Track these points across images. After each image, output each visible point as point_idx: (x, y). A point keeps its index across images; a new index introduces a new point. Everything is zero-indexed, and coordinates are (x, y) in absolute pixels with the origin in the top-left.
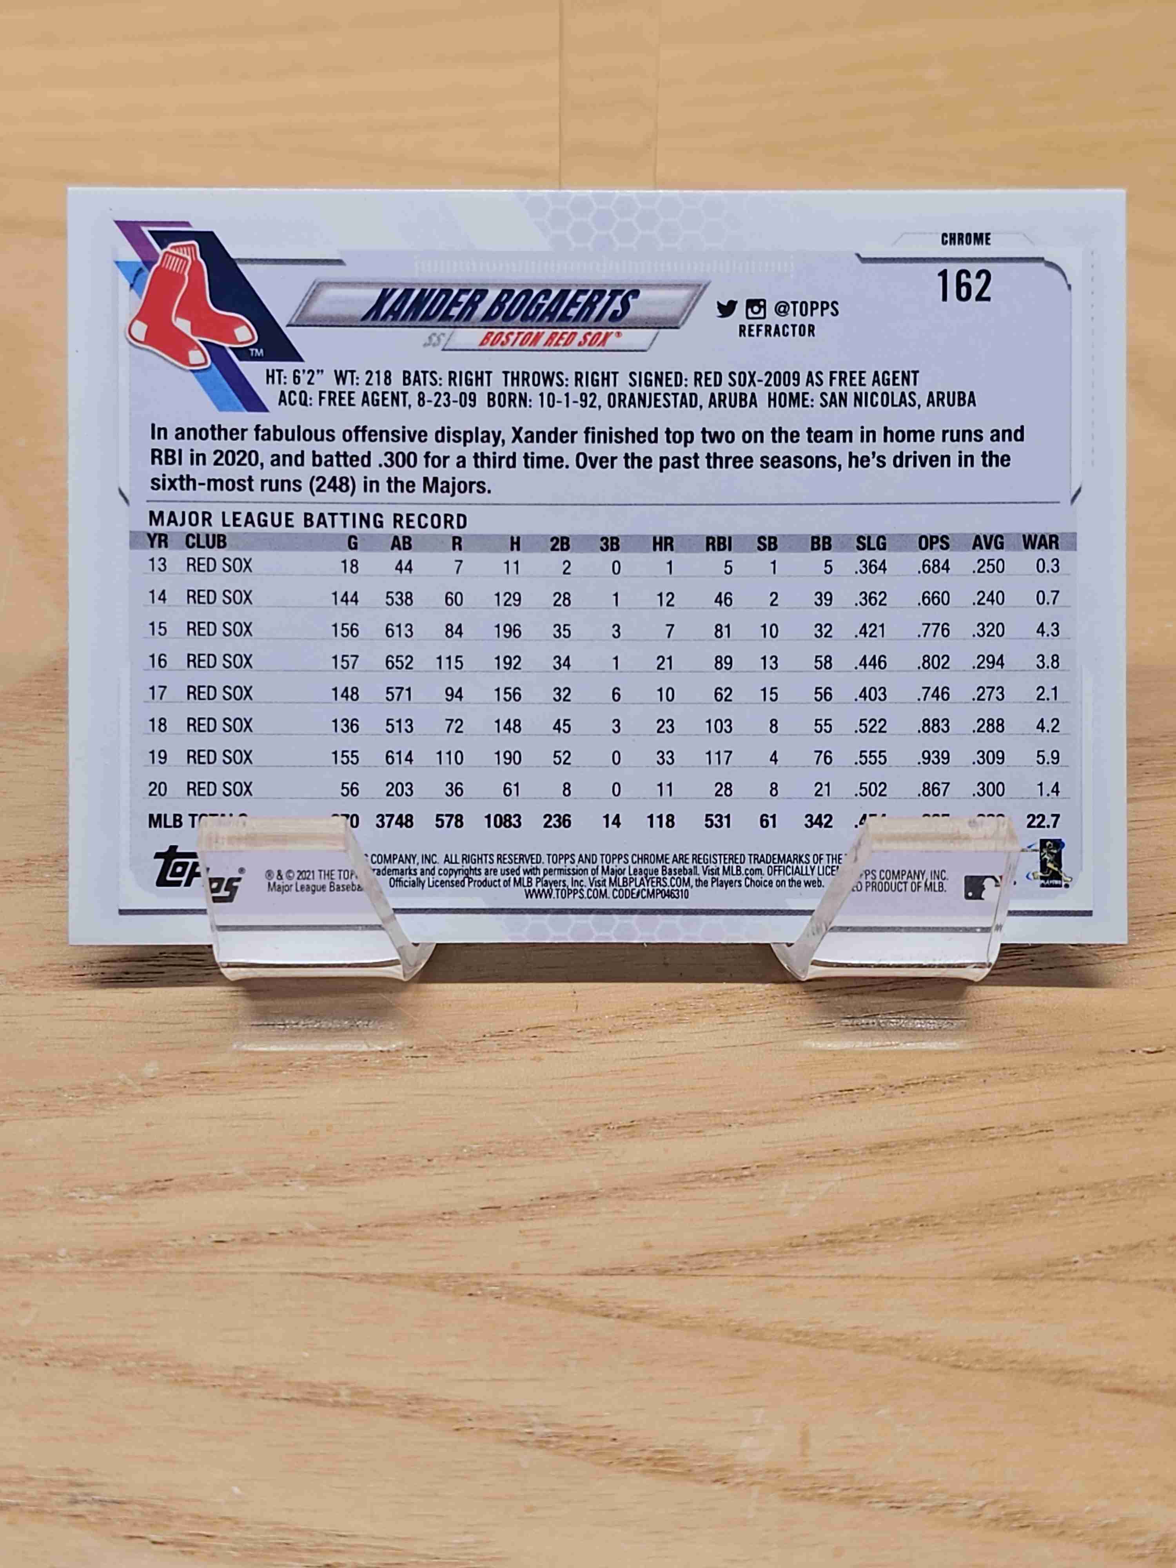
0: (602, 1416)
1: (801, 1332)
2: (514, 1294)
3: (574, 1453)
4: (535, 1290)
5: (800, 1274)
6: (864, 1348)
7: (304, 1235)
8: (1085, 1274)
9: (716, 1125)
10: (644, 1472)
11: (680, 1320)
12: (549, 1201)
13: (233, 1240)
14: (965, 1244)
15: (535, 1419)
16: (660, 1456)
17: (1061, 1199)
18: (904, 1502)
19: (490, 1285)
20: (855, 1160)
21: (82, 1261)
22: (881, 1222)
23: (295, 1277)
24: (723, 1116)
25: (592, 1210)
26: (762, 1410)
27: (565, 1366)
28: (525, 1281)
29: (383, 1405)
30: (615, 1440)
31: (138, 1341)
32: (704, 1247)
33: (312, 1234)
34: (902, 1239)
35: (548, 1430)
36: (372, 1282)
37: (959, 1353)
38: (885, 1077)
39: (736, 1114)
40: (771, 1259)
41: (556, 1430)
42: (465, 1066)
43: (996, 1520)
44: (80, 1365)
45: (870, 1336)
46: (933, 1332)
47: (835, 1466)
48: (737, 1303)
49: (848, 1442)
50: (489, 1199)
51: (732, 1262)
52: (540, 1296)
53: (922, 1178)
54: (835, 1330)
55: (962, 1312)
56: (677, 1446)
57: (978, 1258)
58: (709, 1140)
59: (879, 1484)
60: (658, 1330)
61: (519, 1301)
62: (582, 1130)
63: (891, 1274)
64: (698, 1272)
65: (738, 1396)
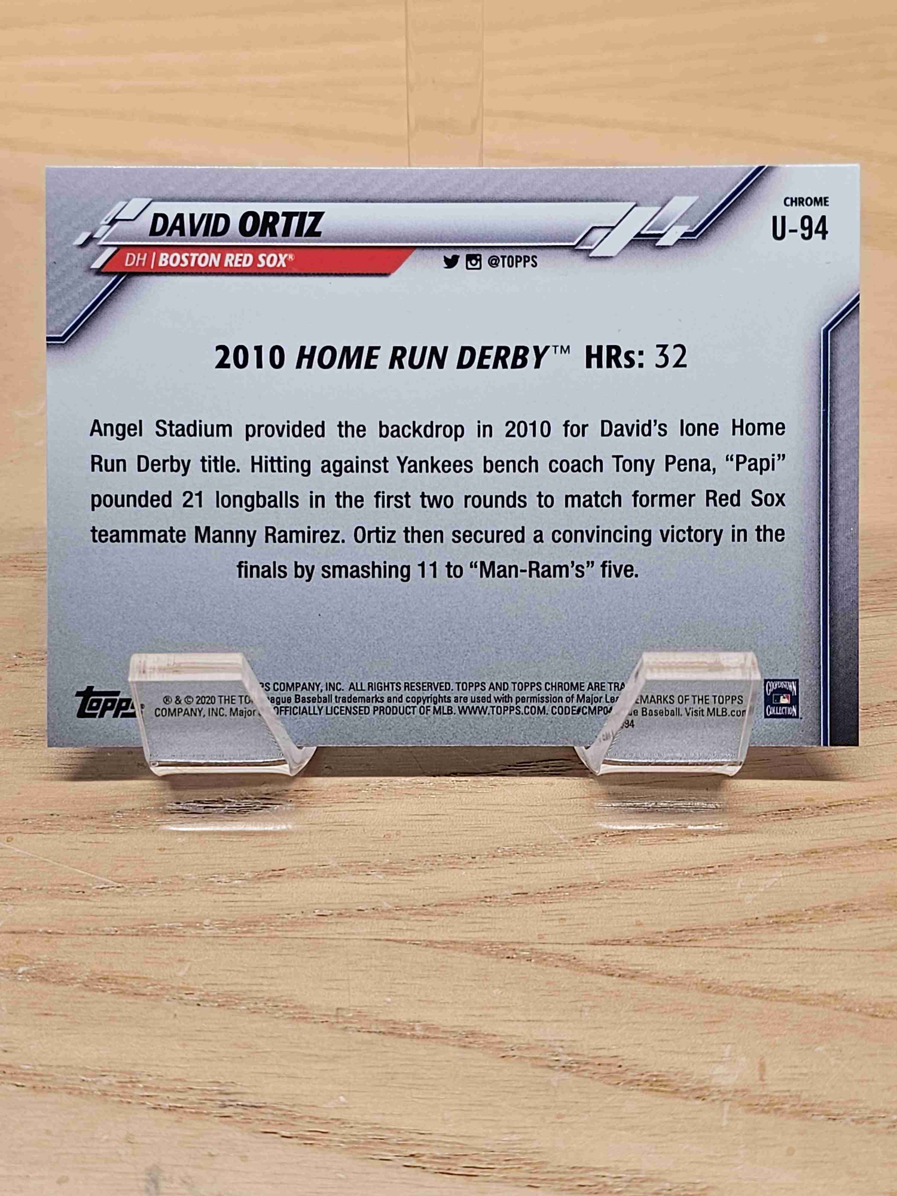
0: (609, 1049)
1: (756, 989)
2: (541, 958)
3: (591, 1075)
4: (556, 955)
5: (754, 946)
6: (804, 1002)
7: (383, 911)
9: (687, 834)
10: (643, 1090)
11: (665, 979)
12: (564, 890)
13: (331, 914)
14: (878, 925)
15: (561, 1050)
16: (655, 1079)
18: (838, 1115)
19: (523, 951)
20: (793, 862)
21: (220, 929)
22: (814, 908)
23: (379, 942)
25: (596, 897)
26: (729, 1047)
27: (581, 1011)
28: (548, 948)
29: (447, 1038)
30: (620, 1066)
31: (265, 988)
32: (682, 925)
33: (389, 911)
35: (570, 1059)
36: (435, 947)
37: (875, 1006)
38: (811, 800)
40: (732, 935)
41: (578, 1058)
44: (223, 1005)
45: (808, 993)
46: (855, 990)
47: (785, 1088)
48: (708, 967)
49: (794, 1070)
50: (519, 887)
51: (702, 936)
52: (560, 959)
53: (843, 876)
54: (781, 988)
55: (876, 976)
56: (667, 1072)
57: (888, 936)
58: (681, 846)
59: (819, 1102)
60: (649, 986)
61: (545, 963)
62: (586, 837)
63: (822, 947)
64: (677, 944)
65: (711, 1036)
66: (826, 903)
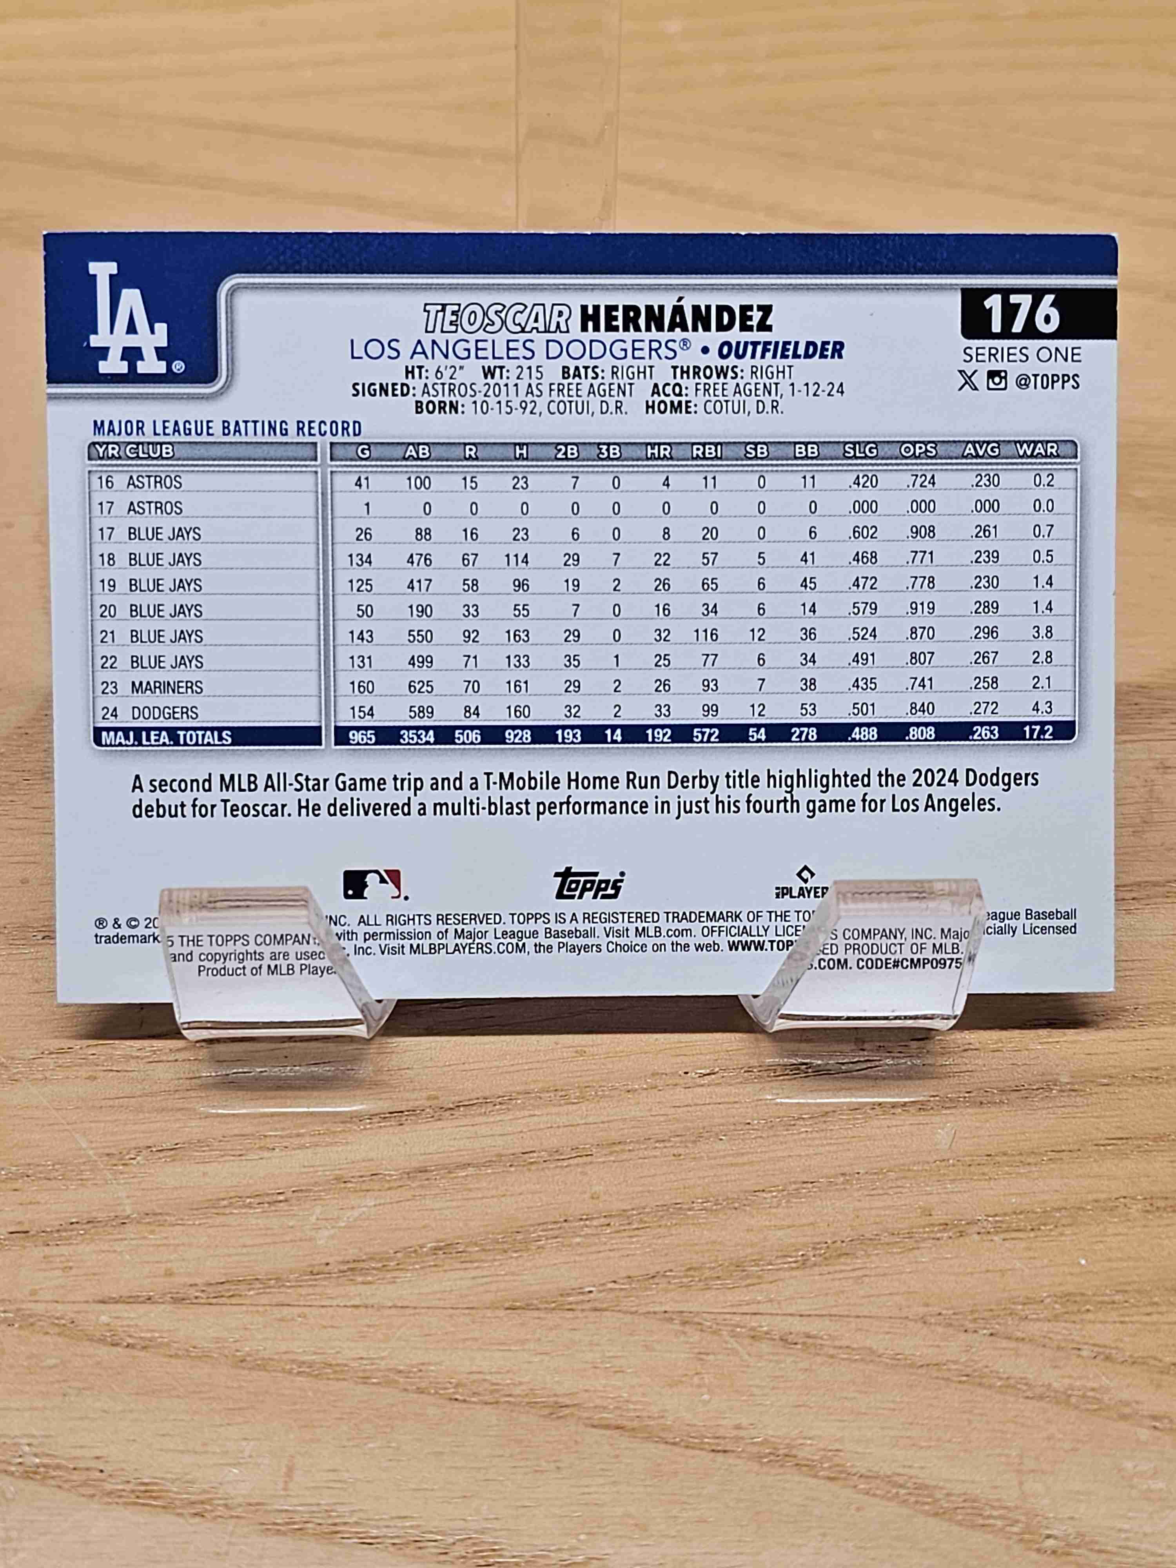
0: (91, 1447)
1: (304, 1363)
2: (28, 1322)
3: (60, 1484)
4: (49, 1317)
5: (315, 1303)
6: (365, 1380)
8: (598, 1305)
9: (260, 1148)
10: (125, 1504)
11: (187, 1350)
12: (78, 1227)
14: (485, 1273)
15: (27, 1449)
16: (143, 1488)
17: (587, 1226)
18: (376, 1538)
19: (5, 1312)
20: (393, 1184)
22: (405, 1248)
24: (268, 1140)
25: (120, 1236)
26: (252, 1443)
27: (65, 1395)
28: (40, 1308)
30: (102, 1471)
32: (225, 1274)
34: (422, 1268)
35: (37, 1460)
37: (457, 1386)
38: (436, 1098)
39: (282, 1137)
40: (289, 1287)
41: (46, 1461)
42: (18, 1084)
43: (464, 1557)
45: (373, 1367)
46: (436, 1364)
47: (314, 1501)
48: (248, 1333)
49: (332, 1476)
50: (19, 1223)
51: (249, 1290)
52: (53, 1323)
53: (454, 1204)
54: (339, 1362)
55: (468, 1343)
56: (162, 1479)
57: (493, 1287)
58: (250, 1164)
59: (354, 1519)
60: (166, 1360)
61: (31, 1328)
62: (125, 1152)
63: (406, 1304)
64: (214, 1301)
65: (230, 1428)
66: (420, 1242)
